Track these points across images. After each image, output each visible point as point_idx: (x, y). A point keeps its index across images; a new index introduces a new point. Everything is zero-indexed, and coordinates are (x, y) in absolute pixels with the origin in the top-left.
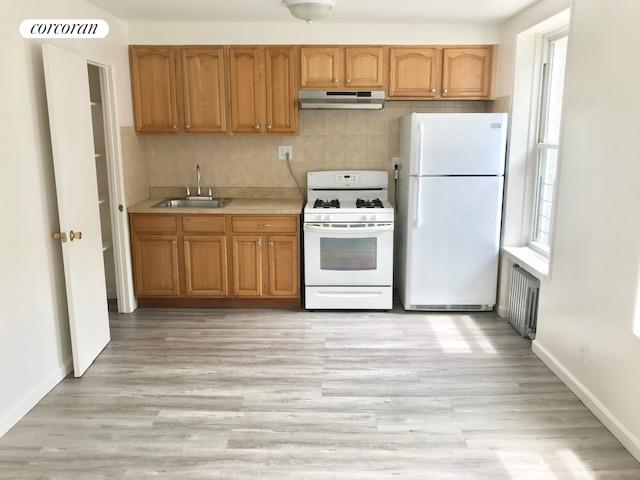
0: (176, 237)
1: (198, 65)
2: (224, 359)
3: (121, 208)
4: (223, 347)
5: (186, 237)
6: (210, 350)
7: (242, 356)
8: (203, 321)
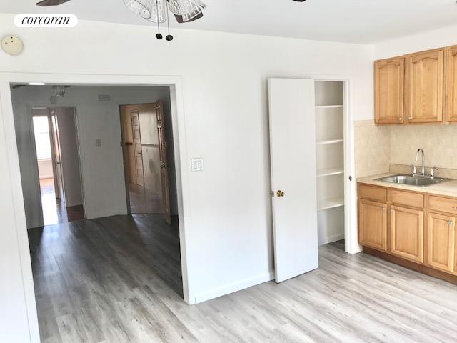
0: (386, 205)
1: (422, 68)
2: (368, 310)
3: (350, 178)
4: (380, 302)
5: (392, 207)
6: (368, 300)
7: (385, 314)
8: (391, 276)
